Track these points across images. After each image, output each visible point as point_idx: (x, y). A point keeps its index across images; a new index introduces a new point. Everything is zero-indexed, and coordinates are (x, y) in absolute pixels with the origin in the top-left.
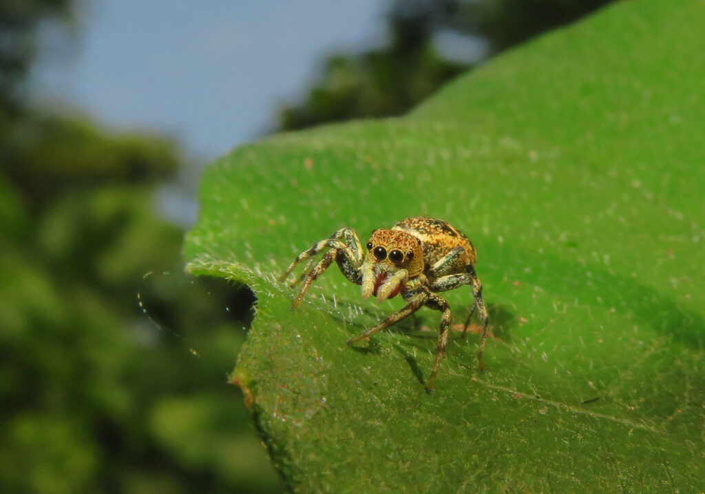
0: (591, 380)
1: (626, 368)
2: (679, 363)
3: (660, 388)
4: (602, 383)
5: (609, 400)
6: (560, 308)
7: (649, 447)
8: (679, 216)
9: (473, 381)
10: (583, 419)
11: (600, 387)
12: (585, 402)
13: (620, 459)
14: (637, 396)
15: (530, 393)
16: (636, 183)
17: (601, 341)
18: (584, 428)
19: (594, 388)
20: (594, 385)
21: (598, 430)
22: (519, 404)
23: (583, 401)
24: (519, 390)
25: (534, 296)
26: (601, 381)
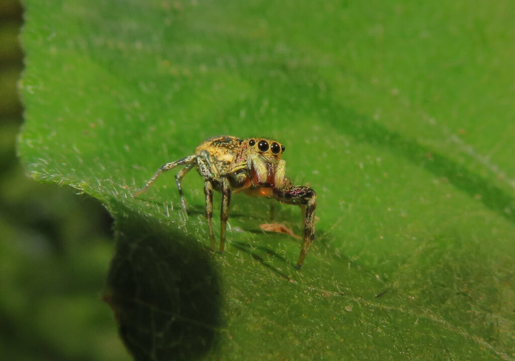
0: (378, 274)
1: (404, 262)
2: (447, 256)
3: (432, 280)
4: (386, 276)
5: (395, 292)
6: (346, 206)
7: (433, 335)
8: (432, 121)
9: (291, 283)
10: (379, 312)
11: (385, 280)
12: (378, 296)
13: (412, 348)
14: (415, 287)
15: (335, 290)
16: (395, 91)
17: (382, 237)
18: (381, 322)
19: (381, 280)
20: (380, 278)
21: (391, 322)
22: (329, 301)
23: (376, 296)
24: (326, 288)
25: (323, 196)
26: (385, 274)
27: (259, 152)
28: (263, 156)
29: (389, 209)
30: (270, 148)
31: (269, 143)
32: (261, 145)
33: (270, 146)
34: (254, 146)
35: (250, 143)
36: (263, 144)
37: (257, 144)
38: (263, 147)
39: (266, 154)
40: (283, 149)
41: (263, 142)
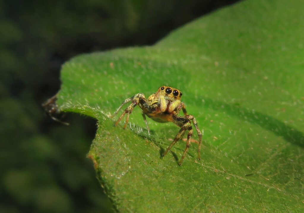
0: (248, 166)
2: (289, 159)
3: (281, 170)
4: (254, 168)
5: (257, 175)
6: (233, 133)
7: (277, 197)
8: (287, 93)
9: (196, 163)
10: (247, 183)
11: (253, 169)
12: (247, 176)
13: (264, 202)
14: (270, 174)
15: (222, 170)
16: (266, 77)
17: (252, 148)
18: (247, 187)
20: (250, 168)
21: (253, 188)
22: (217, 174)
23: (246, 175)
24: (216, 168)
25: (220, 127)
26: (253, 167)
27: (166, 94)
28: (167, 96)
29: (257, 134)
30: (172, 92)
31: (172, 90)
32: (168, 90)
33: (172, 91)
34: (163, 90)
35: (162, 88)
36: (169, 90)
37: (165, 89)
38: (168, 92)
39: (169, 96)
40: (181, 94)
41: (169, 89)
